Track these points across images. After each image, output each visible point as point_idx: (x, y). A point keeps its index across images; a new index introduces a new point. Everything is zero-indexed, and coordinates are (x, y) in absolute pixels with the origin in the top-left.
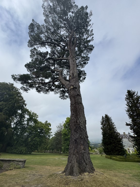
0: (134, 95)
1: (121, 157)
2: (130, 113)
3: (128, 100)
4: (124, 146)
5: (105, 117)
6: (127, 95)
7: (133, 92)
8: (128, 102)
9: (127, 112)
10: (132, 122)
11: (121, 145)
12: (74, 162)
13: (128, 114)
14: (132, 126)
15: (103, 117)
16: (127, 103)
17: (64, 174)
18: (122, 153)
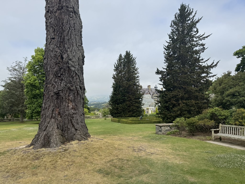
0: (188, 18)
1: (134, 118)
2: (170, 53)
3: (175, 26)
4: (143, 105)
5: (125, 56)
6: (177, 16)
7: (189, 11)
8: (174, 30)
9: (166, 51)
10: (166, 69)
11: (140, 103)
12: (53, 128)
13: (166, 53)
14: (164, 75)
15: (121, 56)
16: (172, 33)
17: (32, 147)
18: (136, 114)
